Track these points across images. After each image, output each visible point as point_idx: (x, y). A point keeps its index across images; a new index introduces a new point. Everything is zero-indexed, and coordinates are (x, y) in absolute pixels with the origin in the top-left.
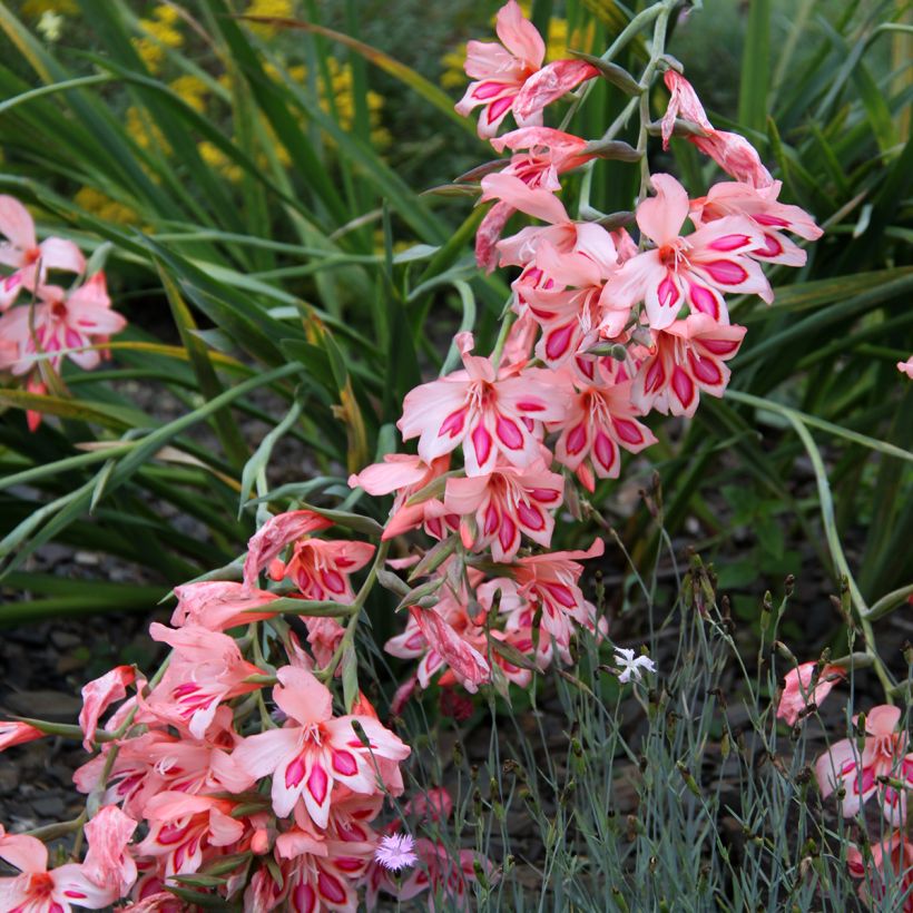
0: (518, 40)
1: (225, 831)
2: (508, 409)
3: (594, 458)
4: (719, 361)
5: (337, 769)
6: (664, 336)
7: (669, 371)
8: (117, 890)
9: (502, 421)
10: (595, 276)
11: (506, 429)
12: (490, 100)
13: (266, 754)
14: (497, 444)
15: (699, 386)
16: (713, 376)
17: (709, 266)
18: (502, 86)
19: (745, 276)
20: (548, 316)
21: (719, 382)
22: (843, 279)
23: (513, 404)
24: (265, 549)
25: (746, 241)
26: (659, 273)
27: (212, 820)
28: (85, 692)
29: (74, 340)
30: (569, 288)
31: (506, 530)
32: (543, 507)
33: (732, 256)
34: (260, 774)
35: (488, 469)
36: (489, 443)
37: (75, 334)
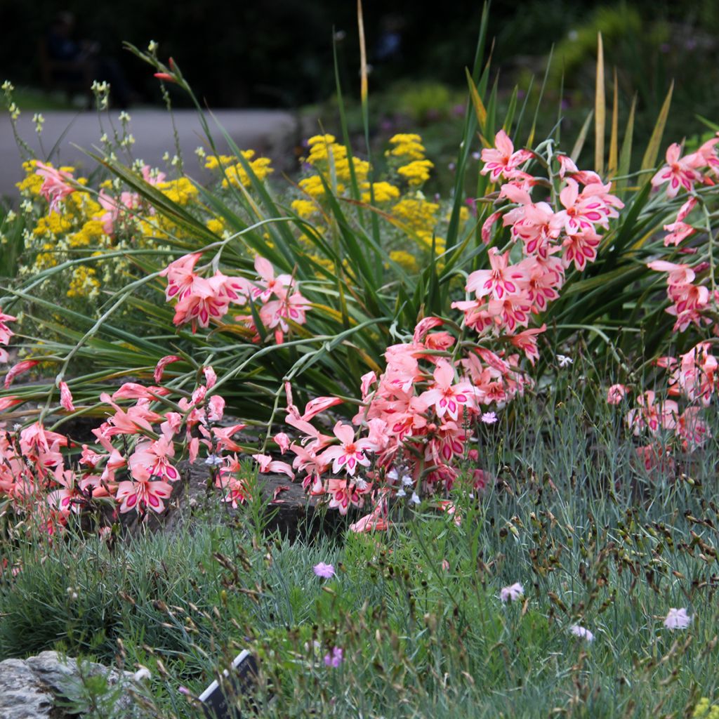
0: (503, 146)
1: (420, 423)
2: (508, 278)
3: (536, 303)
4: (593, 248)
5: (458, 400)
6: (574, 238)
7: (575, 252)
8: (381, 446)
9: (506, 283)
10: (545, 219)
11: (509, 286)
12: (494, 169)
13: (432, 397)
14: (505, 291)
15: (586, 258)
16: (591, 254)
17: (587, 215)
18: (496, 164)
19: (600, 217)
20: (527, 237)
21: (592, 256)
22: (603, 275)
23: (510, 276)
24: (421, 330)
25: (599, 205)
26: (569, 218)
27: (414, 420)
28: (362, 378)
29: (294, 313)
30: (535, 226)
31: (511, 321)
32: (525, 313)
33: (596, 210)
34: (430, 404)
35: (503, 299)
36: (502, 291)
37: (294, 311)
